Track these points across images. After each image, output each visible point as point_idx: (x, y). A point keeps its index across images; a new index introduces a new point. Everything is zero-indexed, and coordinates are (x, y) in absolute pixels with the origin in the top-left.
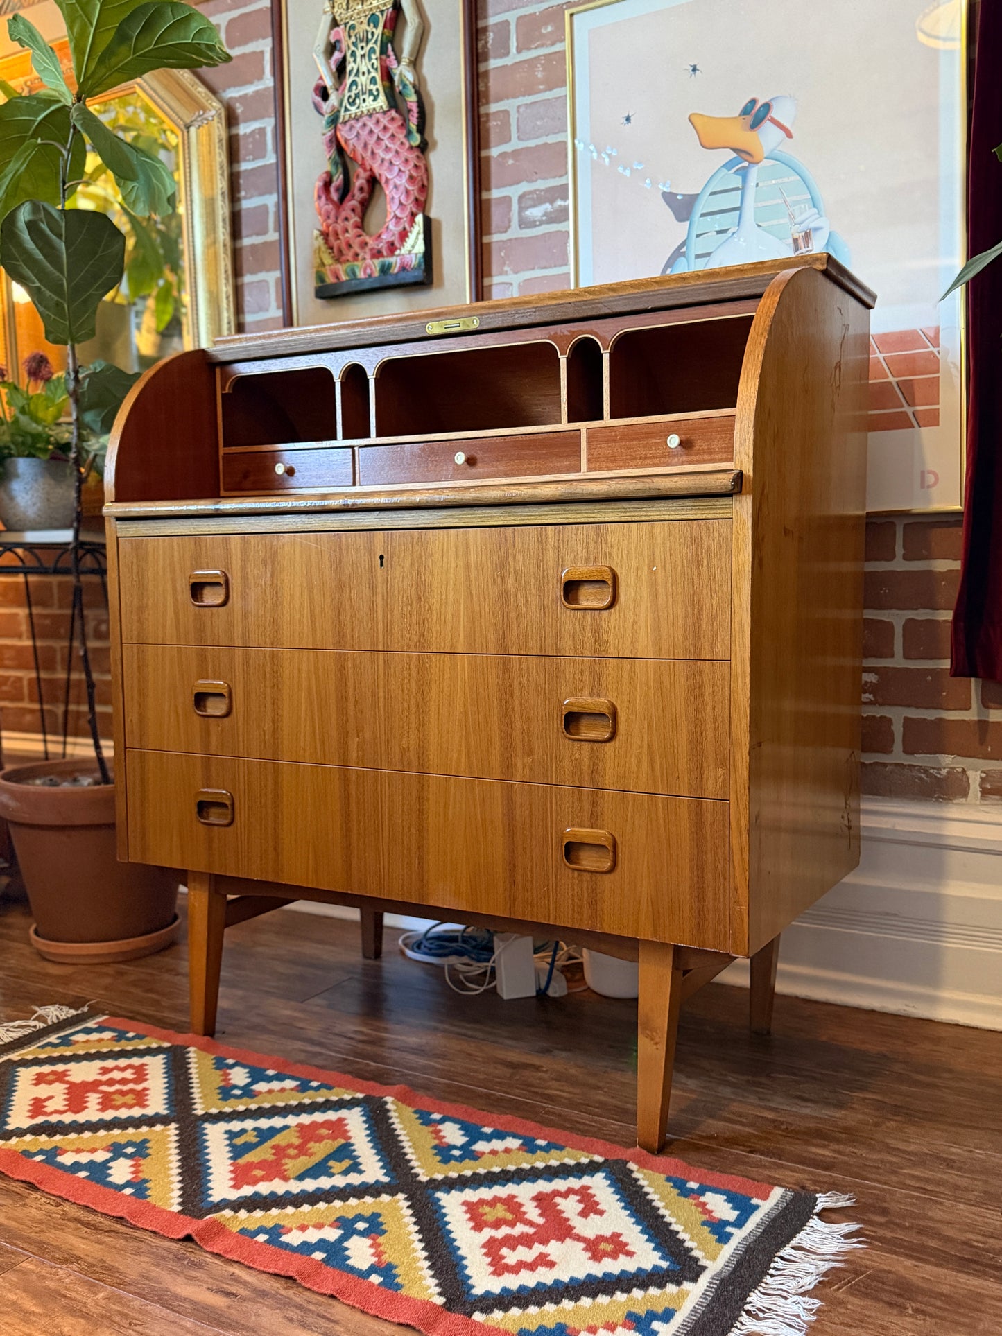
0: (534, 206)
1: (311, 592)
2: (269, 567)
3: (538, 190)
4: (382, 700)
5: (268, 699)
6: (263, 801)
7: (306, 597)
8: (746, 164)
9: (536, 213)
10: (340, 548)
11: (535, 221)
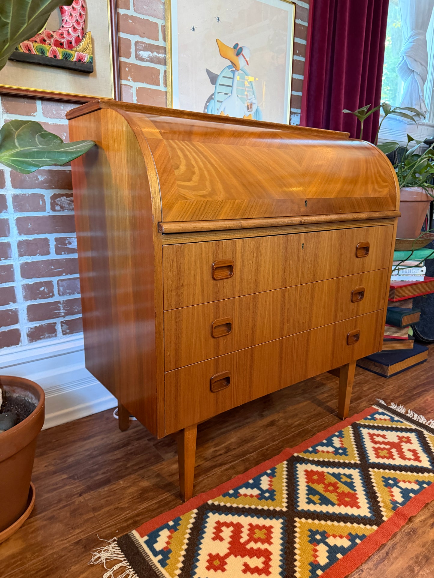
0: (143, 51)
1: (273, 264)
2: (255, 255)
3: (145, 43)
4: (298, 305)
5: (251, 319)
6: (245, 368)
7: (271, 266)
8: (234, 69)
9: (145, 54)
10: (287, 242)
11: (144, 59)
